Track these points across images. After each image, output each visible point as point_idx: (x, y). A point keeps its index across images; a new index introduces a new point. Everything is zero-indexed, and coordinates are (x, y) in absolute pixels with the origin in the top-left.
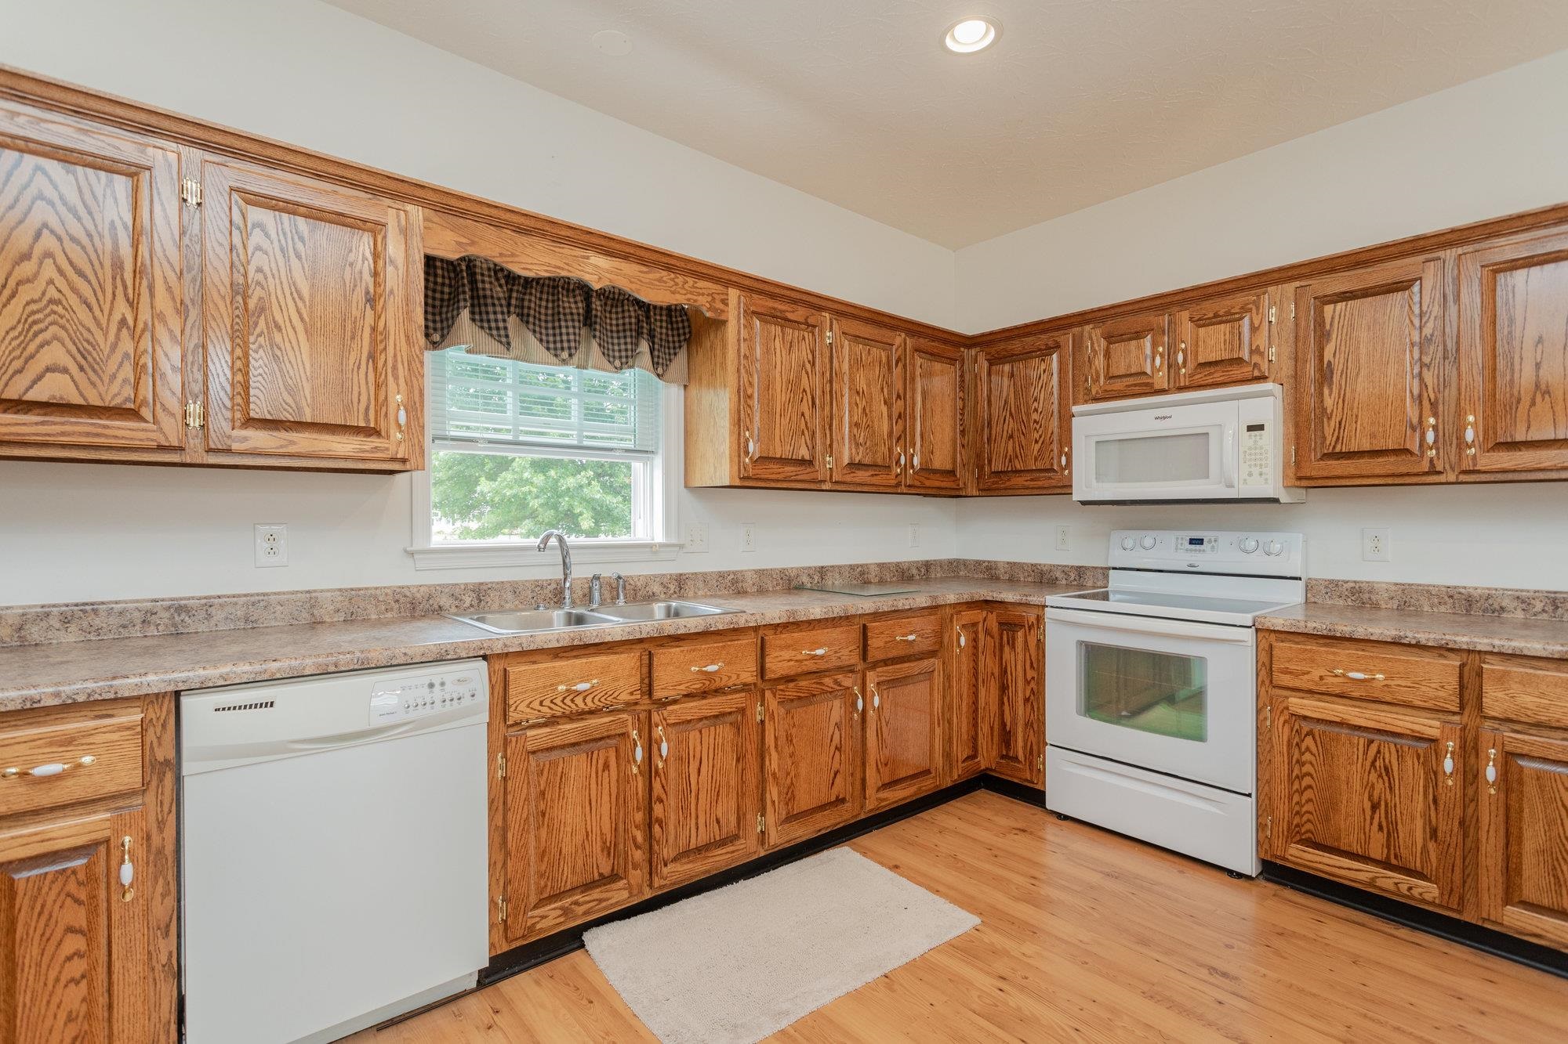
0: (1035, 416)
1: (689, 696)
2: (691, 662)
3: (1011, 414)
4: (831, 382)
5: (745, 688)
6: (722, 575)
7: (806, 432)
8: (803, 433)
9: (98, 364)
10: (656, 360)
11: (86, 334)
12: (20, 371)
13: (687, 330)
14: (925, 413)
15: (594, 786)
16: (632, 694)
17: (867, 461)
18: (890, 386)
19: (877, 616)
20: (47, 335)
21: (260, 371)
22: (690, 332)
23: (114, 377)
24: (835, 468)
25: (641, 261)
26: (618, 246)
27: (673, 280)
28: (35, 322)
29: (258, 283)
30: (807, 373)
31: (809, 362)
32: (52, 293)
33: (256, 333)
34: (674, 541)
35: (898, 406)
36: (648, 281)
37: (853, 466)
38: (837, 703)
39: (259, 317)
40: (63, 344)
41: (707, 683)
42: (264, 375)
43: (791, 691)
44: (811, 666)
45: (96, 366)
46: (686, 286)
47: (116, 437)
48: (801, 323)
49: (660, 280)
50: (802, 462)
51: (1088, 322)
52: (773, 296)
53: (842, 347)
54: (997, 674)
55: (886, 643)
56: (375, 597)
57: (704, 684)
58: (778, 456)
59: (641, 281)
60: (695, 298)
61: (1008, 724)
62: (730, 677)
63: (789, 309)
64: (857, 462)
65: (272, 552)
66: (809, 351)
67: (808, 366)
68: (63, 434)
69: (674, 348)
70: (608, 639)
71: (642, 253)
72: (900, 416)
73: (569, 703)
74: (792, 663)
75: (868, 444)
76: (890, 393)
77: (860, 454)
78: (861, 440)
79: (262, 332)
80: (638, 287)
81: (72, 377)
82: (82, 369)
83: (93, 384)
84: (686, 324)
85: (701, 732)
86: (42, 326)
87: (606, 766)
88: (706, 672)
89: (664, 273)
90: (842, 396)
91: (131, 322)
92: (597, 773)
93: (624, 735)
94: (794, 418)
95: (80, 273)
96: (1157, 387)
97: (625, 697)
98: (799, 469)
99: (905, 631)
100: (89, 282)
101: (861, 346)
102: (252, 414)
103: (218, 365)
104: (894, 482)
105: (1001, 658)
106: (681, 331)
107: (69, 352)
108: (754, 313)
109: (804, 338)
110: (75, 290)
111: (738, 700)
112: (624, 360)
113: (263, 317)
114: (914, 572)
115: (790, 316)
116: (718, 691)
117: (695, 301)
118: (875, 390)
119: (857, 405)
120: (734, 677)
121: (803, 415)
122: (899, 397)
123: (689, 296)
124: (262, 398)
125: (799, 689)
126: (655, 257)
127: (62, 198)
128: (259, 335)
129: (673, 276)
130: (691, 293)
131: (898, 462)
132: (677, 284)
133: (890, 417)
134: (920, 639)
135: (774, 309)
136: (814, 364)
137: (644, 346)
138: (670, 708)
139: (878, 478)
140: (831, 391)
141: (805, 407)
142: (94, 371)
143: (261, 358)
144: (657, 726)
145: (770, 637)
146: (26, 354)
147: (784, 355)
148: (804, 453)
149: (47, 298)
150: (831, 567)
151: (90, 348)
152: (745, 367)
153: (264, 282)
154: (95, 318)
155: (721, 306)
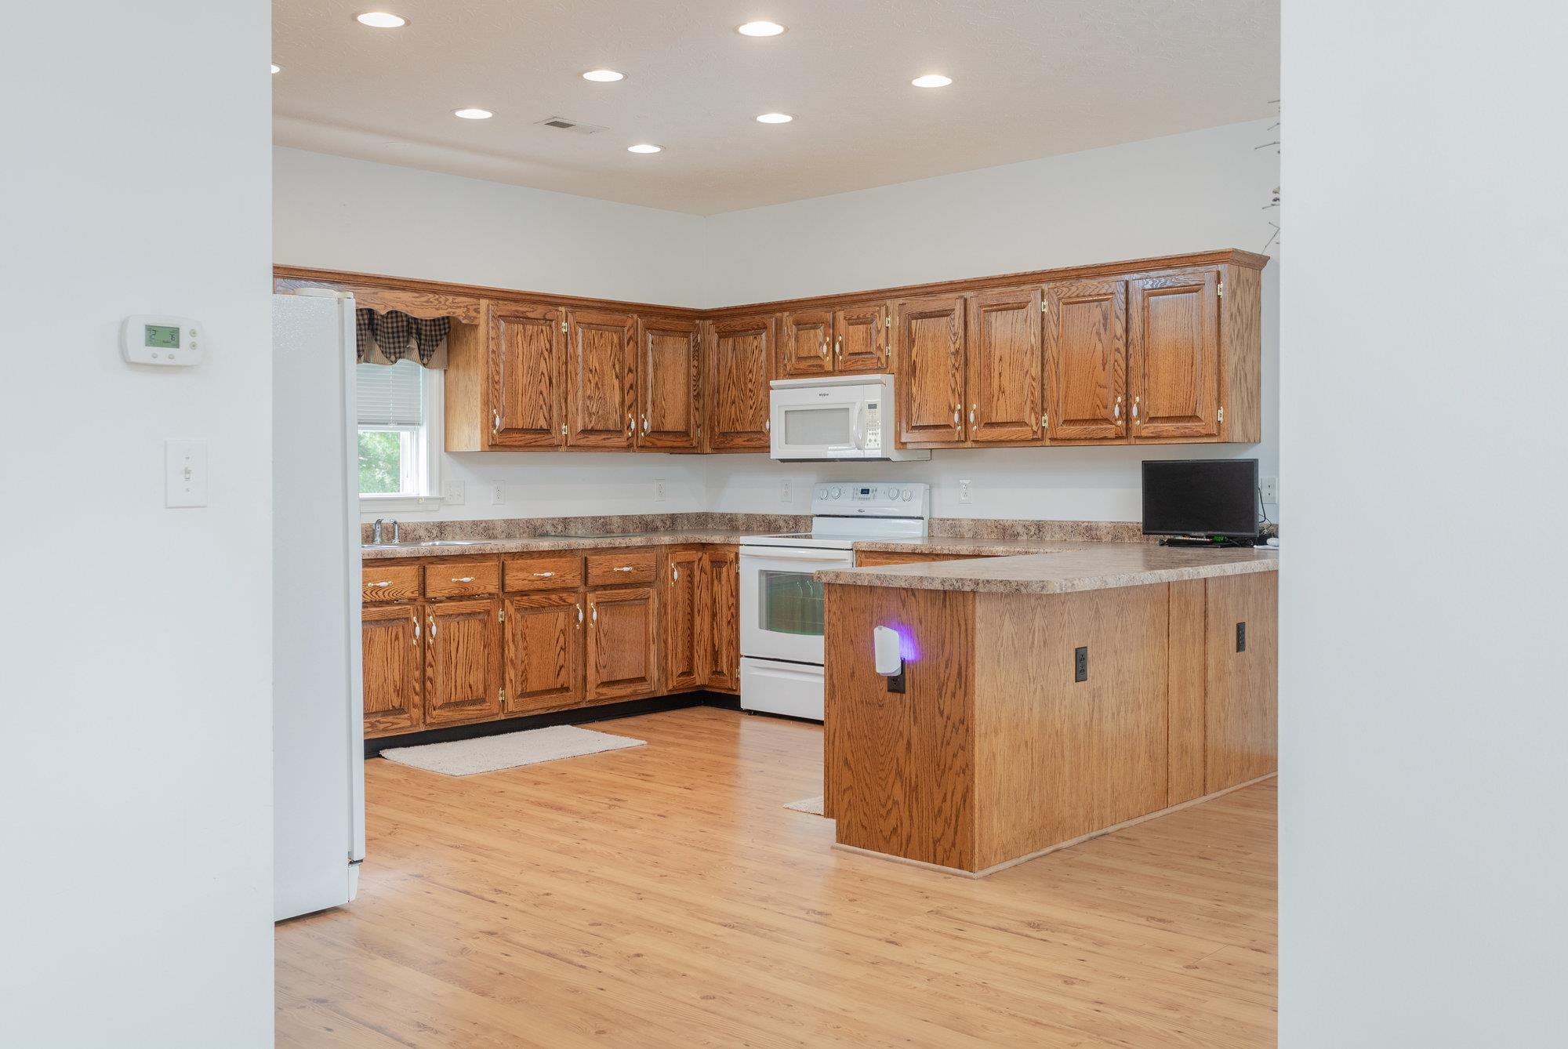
0: (750, 386)
1: (450, 598)
2: (452, 576)
3: (734, 382)
4: (566, 363)
5: (491, 595)
6: (475, 524)
7: (544, 407)
8: (541, 408)
10: (422, 352)
13: (447, 326)
14: (656, 382)
15: (389, 649)
16: (413, 592)
17: (599, 427)
18: (622, 362)
19: (596, 551)
22: (449, 328)
24: (569, 433)
25: (414, 290)
26: (398, 283)
27: (437, 299)
30: (545, 359)
31: (547, 350)
34: (436, 495)
35: (629, 379)
36: (419, 303)
37: (586, 432)
38: (562, 615)
41: (463, 590)
43: (525, 601)
44: (540, 585)
46: (447, 303)
48: (540, 319)
49: (427, 302)
50: (541, 431)
51: (785, 310)
52: (516, 301)
53: (576, 334)
54: (709, 605)
55: (604, 572)
57: (461, 591)
58: (520, 427)
59: (414, 304)
60: (453, 310)
61: (717, 645)
62: (479, 588)
63: (530, 310)
64: (590, 428)
66: (546, 341)
67: (546, 354)
69: (437, 341)
70: (399, 556)
71: (413, 285)
72: (631, 387)
73: (375, 595)
74: (526, 582)
75: (600, 413)
76: (622, 368)
77: (593, 422)
78: (594, 410)
80: (412, 309)
85: (458, 623)
87: (397, 638)
88: (462, 582)
89: (431, 296)
90: (576, 374)
92: (391, 641)
93: (408, 619)
94: (534, 396)
96: (826, 369)
97: (408, 594)
98: (537, 436)
99: (622, 564)
101: (593, 332)
104: (625, 444)
105: (712, 590)
106: (442, 327)
108: (500, 316)
109: (542, 331)
111: (484, 604)
112: (398, 355)
114: (659, 524)
115: (530, 315)
116: (471, 597)
117: (454, 313)
118: (608, 368)
119: (590, 381)
120: (482, 588)
121: (541, 393)
122: (630, 370)
123: (450, 310)
125: (532, 602)
126: (424, 286)
129: (437, 296)
130: (451, 307)
131: (629, 426)
132: (440, 302)
133: (622, 389)
134: (636, 571)
135: (517, 311)
136: (551, 351)
137: (413, 344)
138: (437, 605)
139: (610, 441)
140: (566, 372)
141: (543, 387)
144: (429, 616)
145: (509, 562)
147: (525, 345)
148: (542, 423)
150: (574, 518)
152: (493, 359)
155: (475, 314)
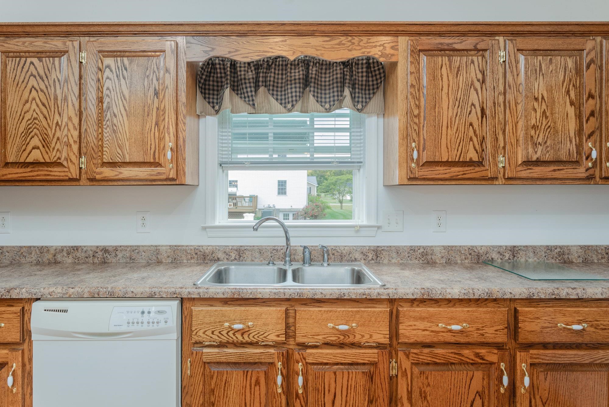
1: (328, 344)
2: (329, 320)
4: (505, 94)
5: (379, 346)
6: (413, 249)
7: (475, 139)
8: (471, 139)
9: (49, 143)
10: (356, 100)
11: (45, 131)
12: (24, 150)
13: (382, 75)
15: (248, 394)
16: (278, 336)
17: (547, 157)
18: (579, 89)
19: (530, 301)
20: (33, 134)
21: (108, 138)
23: (54, 149)
24: (507, 165)
25: (324, 34)
26: (304, 28)
27: (350, 41)
28: (29, 129)
29: (107, 95)
30: (476, 90)
31: (478, 80)
32: (35, 115)
33: (106, 120)
34: (373, 223)
35: (589, 106)
36: (330, 46)
37: (528, 163)
38: (478, 375)
39: (107, 112)
40: (38, 137)
41: (342, 337)
42: (109, 140)
43: (425, 354)
44: (449, 338)
45: (48, 145)
46: (361, 44)
47: (54, 176)
48: (471, 50)
49: (339, 44)
50: (471, 163)
52: (440, 34)
53: (517, 62)
55: (544, 328)
56: (186, 251)
57: (339, 338)
58: (445, 159)
59: (324, 48)
60: (368, 50)
62: (363, 336)
63: (457, 41)
64: (534, 158)
65: (143, 225)
66: (478, 72)
67: (478, 85)
68: (38, 175)
69: (373, 89)
70: (259, 296)
71: (323, 28)
72: (592, 114)
73: (232, 336)
74: (427, 333)
75: (548, 143)
76: (579, 95)
77: (539, 153)
78: (540, 140)
79: (109, 119)
80: (323, 52)
81: (40, 151)
82: (44, 147)
83: (47, 153)
84: (381, 71)
85: (335, 373)
86: (31, 130)
87: (257, 383)
88: (338, 330)
89: (343, 38)
90: (516, 104)
91: (60, 123)
92: (251, 386)
93: (272, 364)
94: (462, 128)
95: (44, 105)
97: (273, 337)
98: (466, 168)
99: (570, 319)
100: (46, 108)
101: (540, 58)
102: (104, 160)
103: (91, 138)
104: (584, 175)
106: (378, 77)
107: (40, 140)
108: (420, 51)
109: (473, 62)
110: (42, 112)
111: (371, 355)
112: (332, 103)
113: (109, 112)
115: (457, 46)
116: (353, 345)
117: (369, 52)
118: (560, 96)
119: (535, 110)
120: (366, 336)
121: (471, 124)
122: (591, 96)
123: (364, 50)
124: (108, 152)
125: (435, 355)
126: (333, 28)
127: (38, 73)
128: (107, 121)
129: (350, 38)
130: (365, 47)
131: (588, 157)
132: (353, 43)
133: (579, 116)
134: (592, 329)
135: (441, 44)
136: (484, 81)
137: (347, 92)
138: (309, 351)
139: (562, 172)
140: (504, 102)
141: (474, 118)
142: (48, 147)
143: (108, 132)
144: (298, 362)
145: (404, 309)
146: (27, 142)
147: (450, 78)
148: (472, 155)
149: (33, 118)
150: (524, 247)
151: (46, 137)
152: (411, 94)
153: (109, 94)
154: (48, 123)
155: (392, 52)
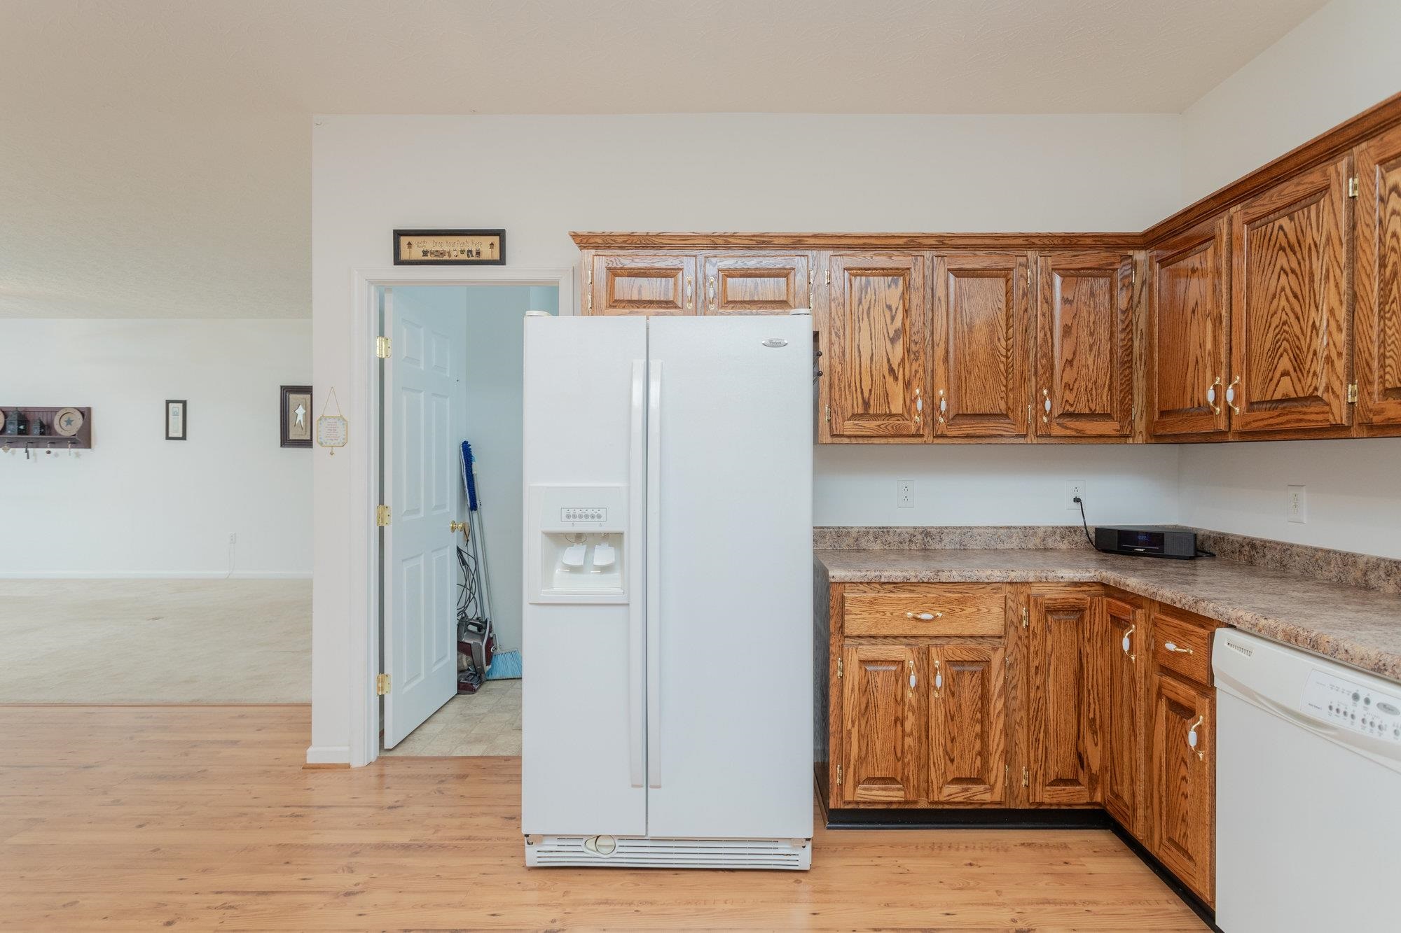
9: (1302, 364)
11: (1298, 343)
12: (1271, 380)
20: (1281, 350)
21: (1393, 338)
23: (1309, 372)
28: (1277, 342)
29: (1393, 249)
32: (1284, 317)
33: (1390, 301)
39: (1393, 283)
40: (1288, 355)
42: (1396, 342)
45: (1301, 366)
47: (1310, 421)
68: (1288, 422)
79: (1395, 298)
81: (1291, 378)
82: (1295, 371)
83: (1300, 381)
86: (1279, 343)
91: (1317, 324)
95: (1296, 296)
100: (1299, 300)
102: (1388, 385)
103: (1364, 342)
107: (1290, 359)
110: (1293, 310)
113: (1395, 283)
124: (1394, 367)
127: (1288, 242)
128: (1393, 302)
142: (1300, 370)
143: (1394, 325)
146: (1274, 365)
149: (1281, 322)
151: (1298, 352)
153: (1397, 246)
154: (1301, 328)
